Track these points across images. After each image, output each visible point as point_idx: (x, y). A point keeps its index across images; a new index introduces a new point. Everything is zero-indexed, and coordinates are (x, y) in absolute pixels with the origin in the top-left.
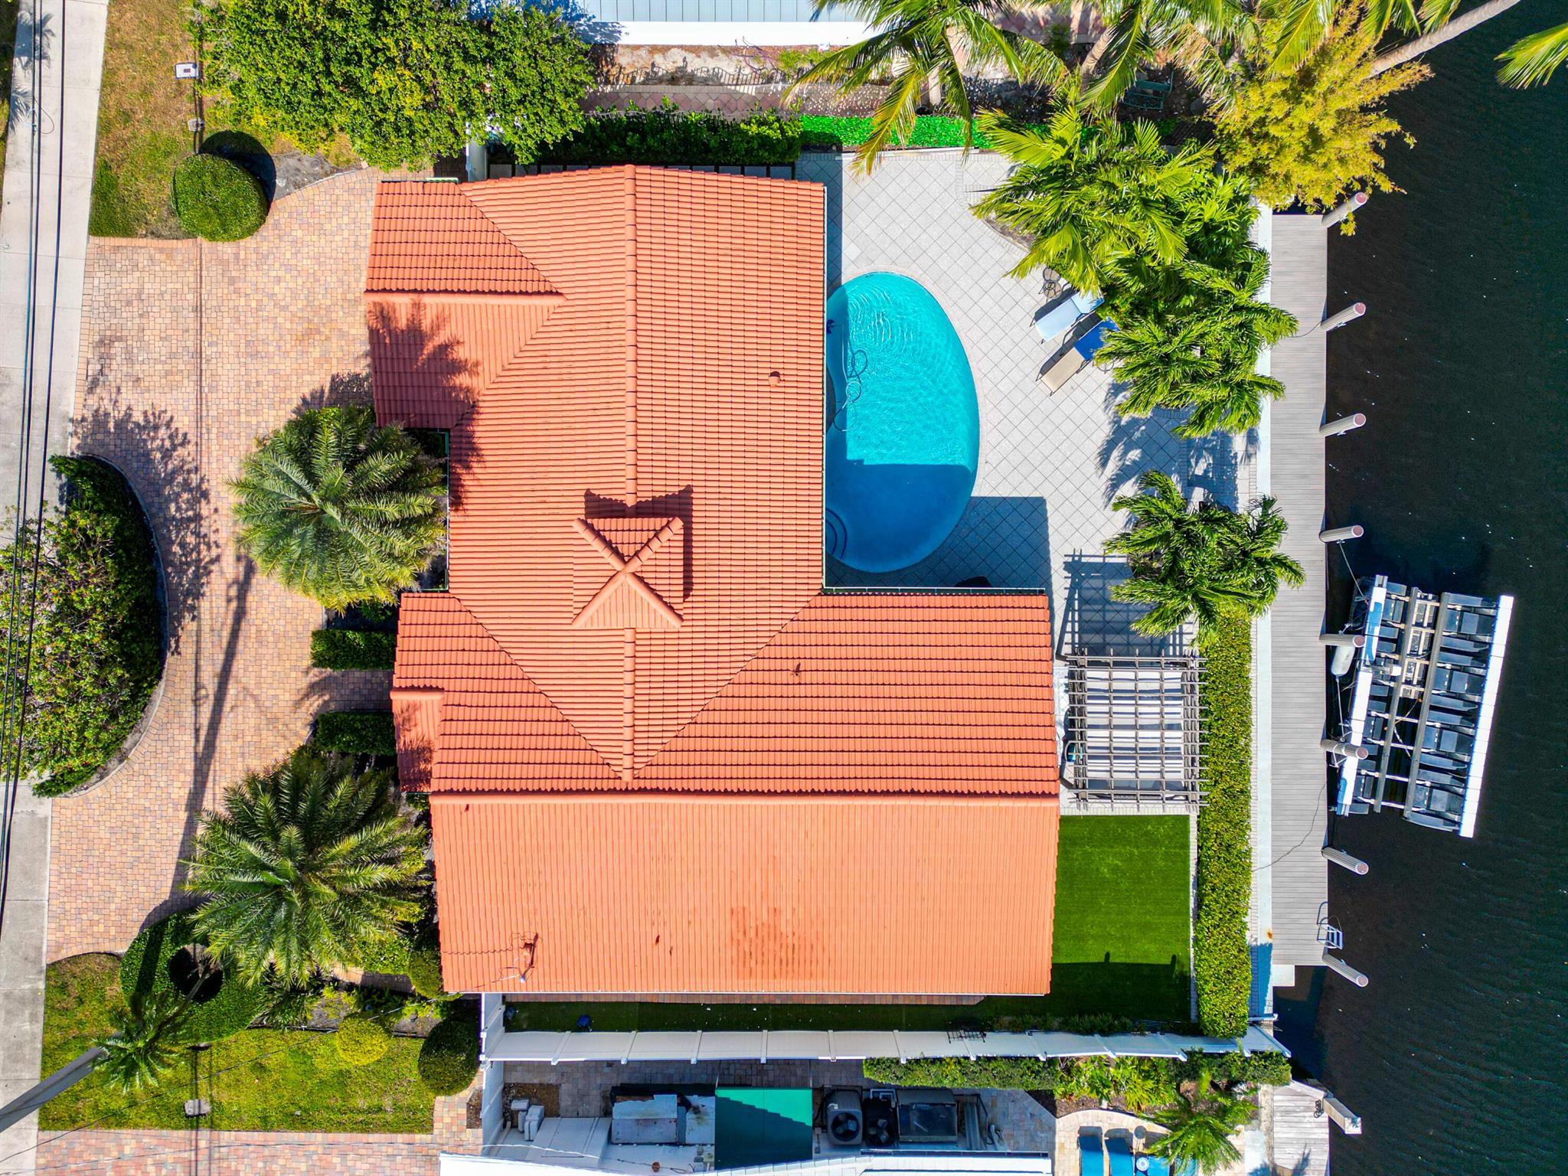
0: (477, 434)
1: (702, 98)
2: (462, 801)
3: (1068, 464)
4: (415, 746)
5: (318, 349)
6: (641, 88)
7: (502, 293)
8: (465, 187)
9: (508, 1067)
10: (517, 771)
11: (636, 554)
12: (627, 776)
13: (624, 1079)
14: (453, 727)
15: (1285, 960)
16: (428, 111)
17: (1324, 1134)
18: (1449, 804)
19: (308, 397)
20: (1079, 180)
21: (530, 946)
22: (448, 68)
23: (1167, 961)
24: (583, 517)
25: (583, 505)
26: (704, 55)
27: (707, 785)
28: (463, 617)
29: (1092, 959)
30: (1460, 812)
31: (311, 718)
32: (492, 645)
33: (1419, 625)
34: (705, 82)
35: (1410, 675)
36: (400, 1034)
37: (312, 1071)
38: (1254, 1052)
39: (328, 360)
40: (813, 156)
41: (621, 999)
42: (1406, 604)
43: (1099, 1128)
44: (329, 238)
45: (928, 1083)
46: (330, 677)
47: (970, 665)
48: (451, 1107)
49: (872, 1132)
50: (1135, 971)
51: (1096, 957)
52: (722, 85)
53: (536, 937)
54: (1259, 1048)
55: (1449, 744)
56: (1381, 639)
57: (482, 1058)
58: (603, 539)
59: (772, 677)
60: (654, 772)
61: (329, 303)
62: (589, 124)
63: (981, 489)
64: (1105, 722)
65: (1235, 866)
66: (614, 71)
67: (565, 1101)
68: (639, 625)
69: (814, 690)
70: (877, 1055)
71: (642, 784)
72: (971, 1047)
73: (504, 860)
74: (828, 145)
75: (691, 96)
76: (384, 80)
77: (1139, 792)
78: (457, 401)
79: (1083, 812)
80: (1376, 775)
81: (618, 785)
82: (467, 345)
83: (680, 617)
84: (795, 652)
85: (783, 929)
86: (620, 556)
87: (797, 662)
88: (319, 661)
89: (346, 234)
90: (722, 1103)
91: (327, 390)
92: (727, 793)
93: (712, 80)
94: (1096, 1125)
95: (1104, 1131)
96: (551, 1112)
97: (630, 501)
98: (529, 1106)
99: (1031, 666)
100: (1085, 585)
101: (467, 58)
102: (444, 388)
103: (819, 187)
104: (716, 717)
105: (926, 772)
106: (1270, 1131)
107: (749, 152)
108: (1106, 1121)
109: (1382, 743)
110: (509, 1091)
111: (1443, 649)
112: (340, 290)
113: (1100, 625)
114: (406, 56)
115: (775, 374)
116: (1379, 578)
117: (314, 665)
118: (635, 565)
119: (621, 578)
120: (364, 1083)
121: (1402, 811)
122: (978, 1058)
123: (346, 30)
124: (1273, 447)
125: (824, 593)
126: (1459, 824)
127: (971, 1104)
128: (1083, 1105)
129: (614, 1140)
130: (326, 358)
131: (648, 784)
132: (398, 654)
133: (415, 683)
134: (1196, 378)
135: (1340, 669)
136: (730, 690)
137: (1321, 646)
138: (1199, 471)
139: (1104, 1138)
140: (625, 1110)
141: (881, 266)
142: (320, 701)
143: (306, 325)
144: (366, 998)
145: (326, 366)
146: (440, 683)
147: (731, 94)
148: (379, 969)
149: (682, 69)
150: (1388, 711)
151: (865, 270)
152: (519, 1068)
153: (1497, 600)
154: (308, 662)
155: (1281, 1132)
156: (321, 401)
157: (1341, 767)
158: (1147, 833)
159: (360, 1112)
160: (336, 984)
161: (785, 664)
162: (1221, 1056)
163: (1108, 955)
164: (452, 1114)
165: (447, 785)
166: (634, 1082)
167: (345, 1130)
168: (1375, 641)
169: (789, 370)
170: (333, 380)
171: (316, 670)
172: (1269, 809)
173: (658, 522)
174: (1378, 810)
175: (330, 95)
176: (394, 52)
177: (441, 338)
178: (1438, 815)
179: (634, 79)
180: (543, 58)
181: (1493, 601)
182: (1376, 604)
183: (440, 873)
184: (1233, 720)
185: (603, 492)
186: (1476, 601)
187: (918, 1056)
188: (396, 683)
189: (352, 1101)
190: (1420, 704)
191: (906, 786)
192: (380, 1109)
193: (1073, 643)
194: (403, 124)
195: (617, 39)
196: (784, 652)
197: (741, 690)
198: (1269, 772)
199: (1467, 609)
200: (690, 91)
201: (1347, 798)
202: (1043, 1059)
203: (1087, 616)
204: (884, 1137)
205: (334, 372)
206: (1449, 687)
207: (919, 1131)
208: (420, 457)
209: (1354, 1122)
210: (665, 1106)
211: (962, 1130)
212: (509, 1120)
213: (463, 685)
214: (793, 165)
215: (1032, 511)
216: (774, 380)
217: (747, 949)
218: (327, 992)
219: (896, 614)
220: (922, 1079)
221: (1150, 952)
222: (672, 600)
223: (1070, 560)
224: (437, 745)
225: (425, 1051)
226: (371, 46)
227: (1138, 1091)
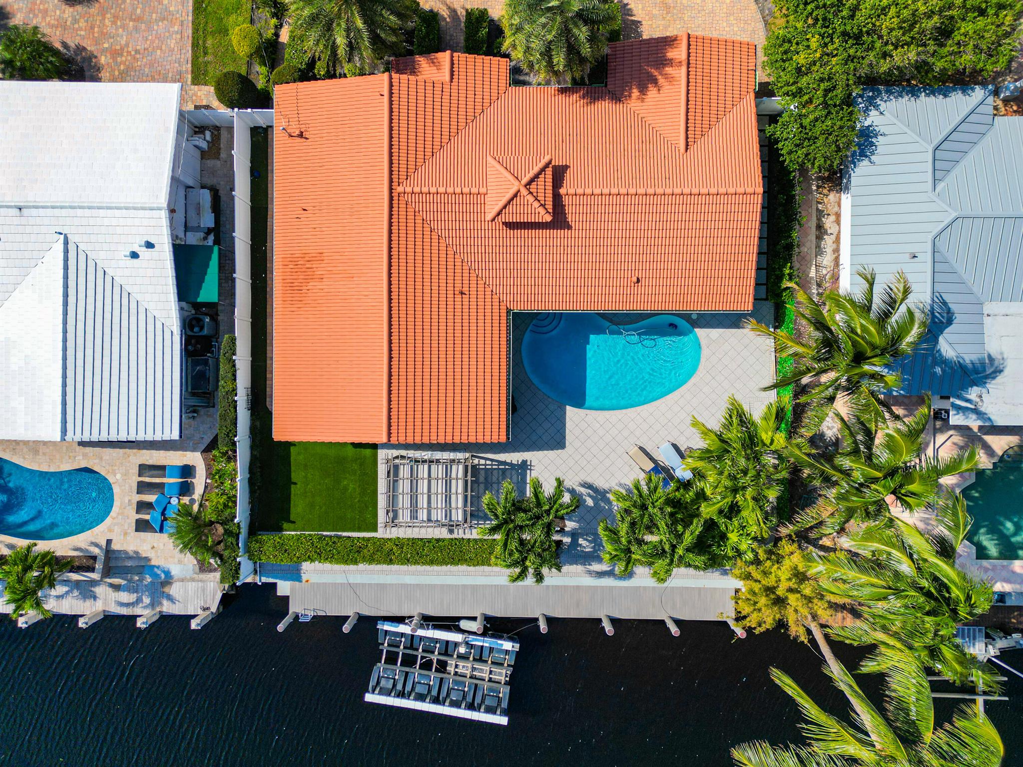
0: (603, 103)
1: (808, 244)
2: (386, 92)
3: (585, 462)
4: (417, 67)
5: (657, 12)
6: (814, 207)
7: (687, 116)
8: (752, 95)
9: (230, 129)
10: (404, 125)
11: (531, 193)
12: (400, 189)
13: (223, 198)
14: (429, 88)
15: (292, 589)
16: (796, 69)
17: (191, 612)
18: (384, 688)
19: (629, 7)
20: (749, 452)
21: (301, 135)
22: (822, 80)
23: (292, 518)
24: (553, 163)
25: (560, 164)
26: (835, 246)
27: (395, 237)
28: (494, 95)
29: (293, 475)
30: (380, 693)
31: (436, 10)
32: (478, 111)
33: (491, 672)
34: (818, 246)
35: (461, 667)
36: (249, 65)
37: (228, 13)
38: (239, 563)
39: (651, 19)
40: (772, 311)
41: (269, 196)
42: (502, 664)
43: (195, 477)
44: (725, 19)
45: (221, 372)
46: (460, 21)
47: (465, 395)
48: (207, 95)
49: (193, 341)
50: (287, 499)
51: (294, 477)
52: (816, 256)
53: (307, 139)
54: (242, 567)
55: (419, 689)
56: (482, 647)
57: (236, 110)
58: (539, 173)
59: (458, 278)
60: (403, 206)
61: (686, 19)
62: (790, 172)
63: (570, 411)
64: (432, 476)
65: (348, 555)
66: (825, 191)
67: (210, 163)
68: (489, 195)
69: (450, 302)
70: (238, 343)
71: (396, 198)
72: (242, 399)
73: (352, 118)
74: (778, 320)
75: (809, 238)
76: (814, 43)
77: (391, 494)
78: (623, 90)
79: (380, 461)
80: (402, 647)
81: (395, 184)
82: (658, 95)
83: (493, 220)
84: (473, 292)
85: (311, 284)
86: (529, 183)
87: (467, 293)
88: (469, 14)
89: (727, 29)
90: (210, 250)
91: (633, 18)
92: (390, 248)
93: (819, 251)
94: (197, 476)
95: (193, 480)
96: (204, 155)
97: (562, 191)
98: (208, 142)
99: (465, 430)
100: (514, 472)
101: (827, 91)
102: (631, 83)
103: (750, 308)
104: (435, 244)
105: (403, 366)
106: (193, 580)
107: (774, 270)
108: (200, 481)
109: (420, 650)
110: (216, 130)
111: (476, 685)
112: (693, 26)
113: (489, 480)
114: (828, 55)
115: (638, 281)
116: (517, 646)
117: (467, 10)
118: (524, 192)
119: (516, 183)
120: (221, 43)
121: (381, 662)
122: (236, 402)
123: (842, 18)
124: (595, 588)
125: (508, 311)
126: (373, 692)
127: (208, 403)
128: (208, 468)
129: (188, 190)
130: (652, 17)
131: (395, 202)
132: (473, 56)
133: (456, 66)
134: (633, 524)
135: (464, 624)
136: (451, 252)
137: (477, 614)
138: (581, 541)
139: (189, 480)
140: (206, 197)
141: (705, 352)
142: (446, 16)
143: (672, 5)
144: (271, 44)
145: (647, 17)
146: (455, 80)
147: (811, 261)
148: (288, 50)
149: (826, 233)
150: (439, 654)
151: (703, 343)
152: (229, 136)
153: (505, 715)
154: (469, 7)
155: (191, 586)
156: (626, 15)
157: (406, 624)
158: (367, 507)
159: (204, 42)
160: (279, 27)
161: (466, 285)
162: (238, 544)
163: (295, 484)
164: (203, 97)
165: (395, 84)
166: (222, 203)
167: (193, 33)
168: (481, 644)
169: (640, 289)
170: (639, 22)
171: (464, 13)
172: (382, 582)
173: (550, 207)
174: (381, 647)
175: (805, 10)
176: (830, 47)
177: (661, 80)
178: (378, 683)
179: (820, 203)
180: (827, 138)
181: (504, 713)
182: (502, 645)
183: (343, 80)
184: (433, 555)
185: (568, 175)
186: (505, 705)
187: (237, 367)
188: (455, 54)
189: (211, 37)
190: (444, 673)
191: (395, 354)
192: (206, 54)
193: (479, 465)
194: (789, 55)
195: (844, 193)
196: (473, 285)
197: (451, 260)
198: (403, 582)
199: (500, 700)
200: (812, 238)
201: (387, 627)
202: (236, 439)
203: (495, 473)
204: (190, 347)
205: (643, 23)
206: (454, 689)
207: (193, 370)
208: (588, 65)
209: (198, 625)
210: (208, 220)
211: (193, 394)
212: (199, 130)
213: (455, 94)
214: (766, 299)
215: (557, 441)
216: (635, 279)
217: (299, 263)
218: (274, 21)
219: (496, 353)
220: (223, 369)
221: (298, 506)
222: (503, 215)
223: (529, 463)
224: (420, 78)
225: (240, 75)
226: (834, 32)
227: (216, 499)
